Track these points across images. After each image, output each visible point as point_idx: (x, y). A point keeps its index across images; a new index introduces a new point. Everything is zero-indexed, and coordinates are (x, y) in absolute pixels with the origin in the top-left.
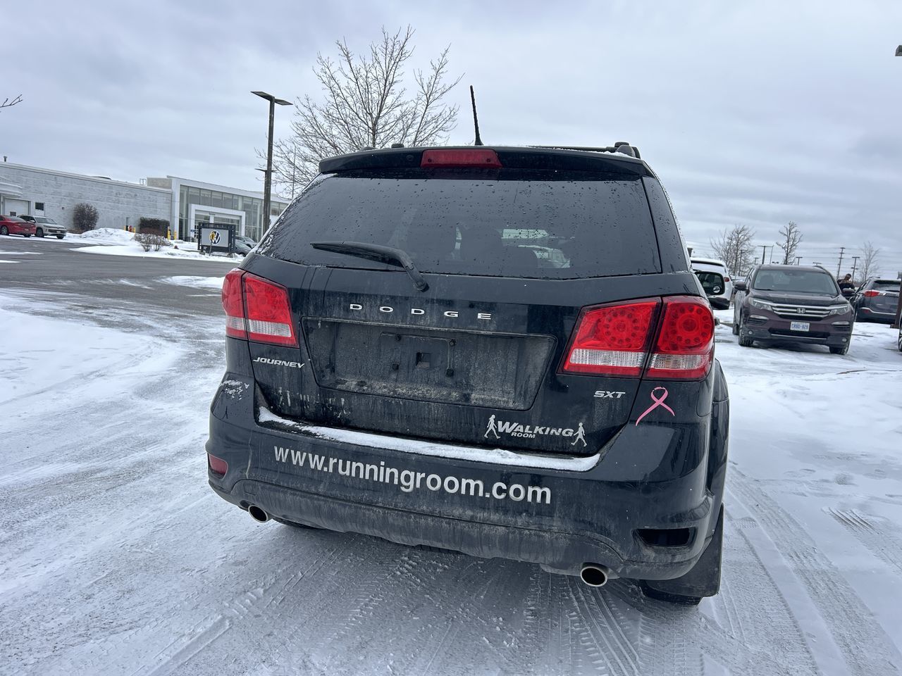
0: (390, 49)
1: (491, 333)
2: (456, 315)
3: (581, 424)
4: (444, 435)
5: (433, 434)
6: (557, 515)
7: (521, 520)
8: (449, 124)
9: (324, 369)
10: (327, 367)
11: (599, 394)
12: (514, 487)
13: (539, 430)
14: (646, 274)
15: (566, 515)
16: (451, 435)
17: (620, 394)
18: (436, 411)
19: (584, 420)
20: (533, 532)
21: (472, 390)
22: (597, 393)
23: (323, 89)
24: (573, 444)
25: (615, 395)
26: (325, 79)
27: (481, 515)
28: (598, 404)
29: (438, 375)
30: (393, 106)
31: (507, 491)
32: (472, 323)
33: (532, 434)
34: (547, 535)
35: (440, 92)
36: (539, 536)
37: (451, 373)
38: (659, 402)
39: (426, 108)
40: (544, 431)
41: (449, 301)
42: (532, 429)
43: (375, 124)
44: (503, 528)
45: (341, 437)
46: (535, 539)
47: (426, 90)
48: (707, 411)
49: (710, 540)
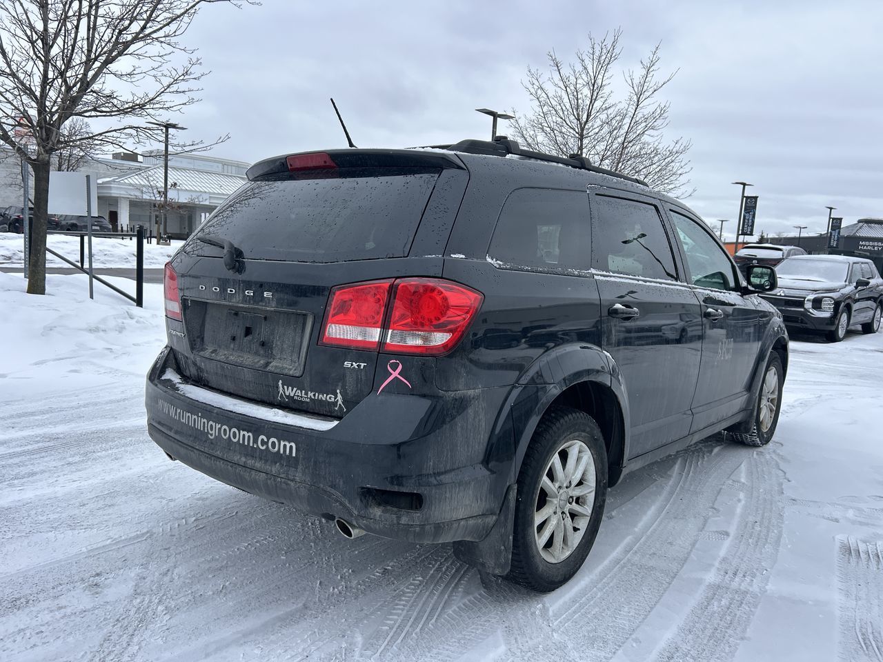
0: (597, 53)
1: (273, 309)
2: (252, 294)
3: (338, 391)
4: (254, 397)
5: (250, 395)
6: (300, 467)
7: (275, 469)
8: (659, 122)
9: (195, 338)
10: (198, 337)
11: (347, 364)
12: (272, 440)
13: (311, 394)
14: (393, 258)
15: (307, 468)
16: (260, 397)
17: (363, 365)
18: (248, 375)
19: (340, 387)
20: (283, 480)
21: (274, 359)
22: (346, 363)
23: (531, 100)
24: (337, 409)
25: (359, 366)
26: (532, 91)
27: (250, 462)
28: (348, 374)
29: (254, 346)
30: (601, 110)
31: (267, 443)
32: (261, 301)
33: (308, 398)
34: (292, 484)
35: (651, 90)
36: (287, 484)
37: (263, 344)
38: (395, 374)
39: (636, 109)
40: (314, 395)
41: (249, 281)
42: (306, 394)
43: (582, 129)
44: (264, 474)
45: (190, 393)
46: (284, 486)
47: (636, 91)
48: (460, 387)
49: (494, 518)
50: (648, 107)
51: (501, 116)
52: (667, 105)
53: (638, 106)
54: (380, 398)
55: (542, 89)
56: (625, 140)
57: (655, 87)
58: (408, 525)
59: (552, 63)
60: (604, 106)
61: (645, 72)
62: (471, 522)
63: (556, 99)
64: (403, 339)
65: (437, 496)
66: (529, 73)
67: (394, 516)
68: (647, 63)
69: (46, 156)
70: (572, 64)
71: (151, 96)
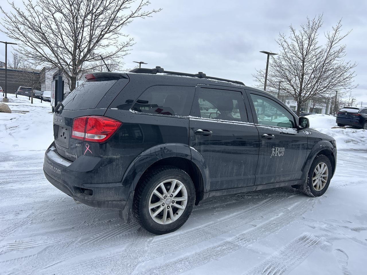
0: (311, 25)
3: (76, 154)
5: (62, 155)
6: (61, 178)
7: (56, 178)
8: (341, 54)
11: (77, 145)
14: (91, 109)
15: (63, 178)
17: (80, 145)
27: (52, 176)
28: (77, 148)
33: (70, 156)
35: (338, 40)
37: (65, 138)
38: (88, 149)
40: (72, 155)
47: (330, 40)
48: (110, 154)
49: (125, 202)
50: (336, 47)
51: (271, 54)
52: (345, 47)
53: (331, 47)
54: (84, 157)
55: (285, 41)
56: (324, 62)
57: (340, 38)
58: (87, 200)
59: (291, 30)
60: (314, 48)
61: (334, 32)
62: (114, 202)
63: (292, 46)
64: (94, 137)
65: (97, 191)
66: (280, 35)
67: (83, 197)
68: (335, 28)
69: (75, 76)
70: (300, 30)
71: (114, 53)
